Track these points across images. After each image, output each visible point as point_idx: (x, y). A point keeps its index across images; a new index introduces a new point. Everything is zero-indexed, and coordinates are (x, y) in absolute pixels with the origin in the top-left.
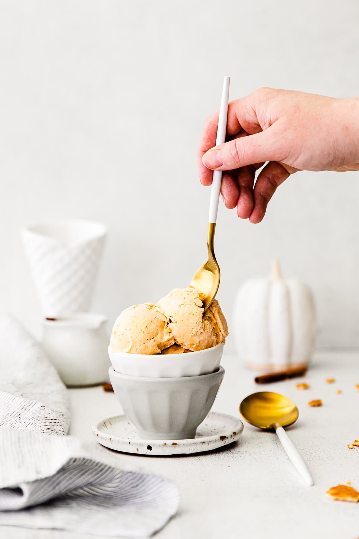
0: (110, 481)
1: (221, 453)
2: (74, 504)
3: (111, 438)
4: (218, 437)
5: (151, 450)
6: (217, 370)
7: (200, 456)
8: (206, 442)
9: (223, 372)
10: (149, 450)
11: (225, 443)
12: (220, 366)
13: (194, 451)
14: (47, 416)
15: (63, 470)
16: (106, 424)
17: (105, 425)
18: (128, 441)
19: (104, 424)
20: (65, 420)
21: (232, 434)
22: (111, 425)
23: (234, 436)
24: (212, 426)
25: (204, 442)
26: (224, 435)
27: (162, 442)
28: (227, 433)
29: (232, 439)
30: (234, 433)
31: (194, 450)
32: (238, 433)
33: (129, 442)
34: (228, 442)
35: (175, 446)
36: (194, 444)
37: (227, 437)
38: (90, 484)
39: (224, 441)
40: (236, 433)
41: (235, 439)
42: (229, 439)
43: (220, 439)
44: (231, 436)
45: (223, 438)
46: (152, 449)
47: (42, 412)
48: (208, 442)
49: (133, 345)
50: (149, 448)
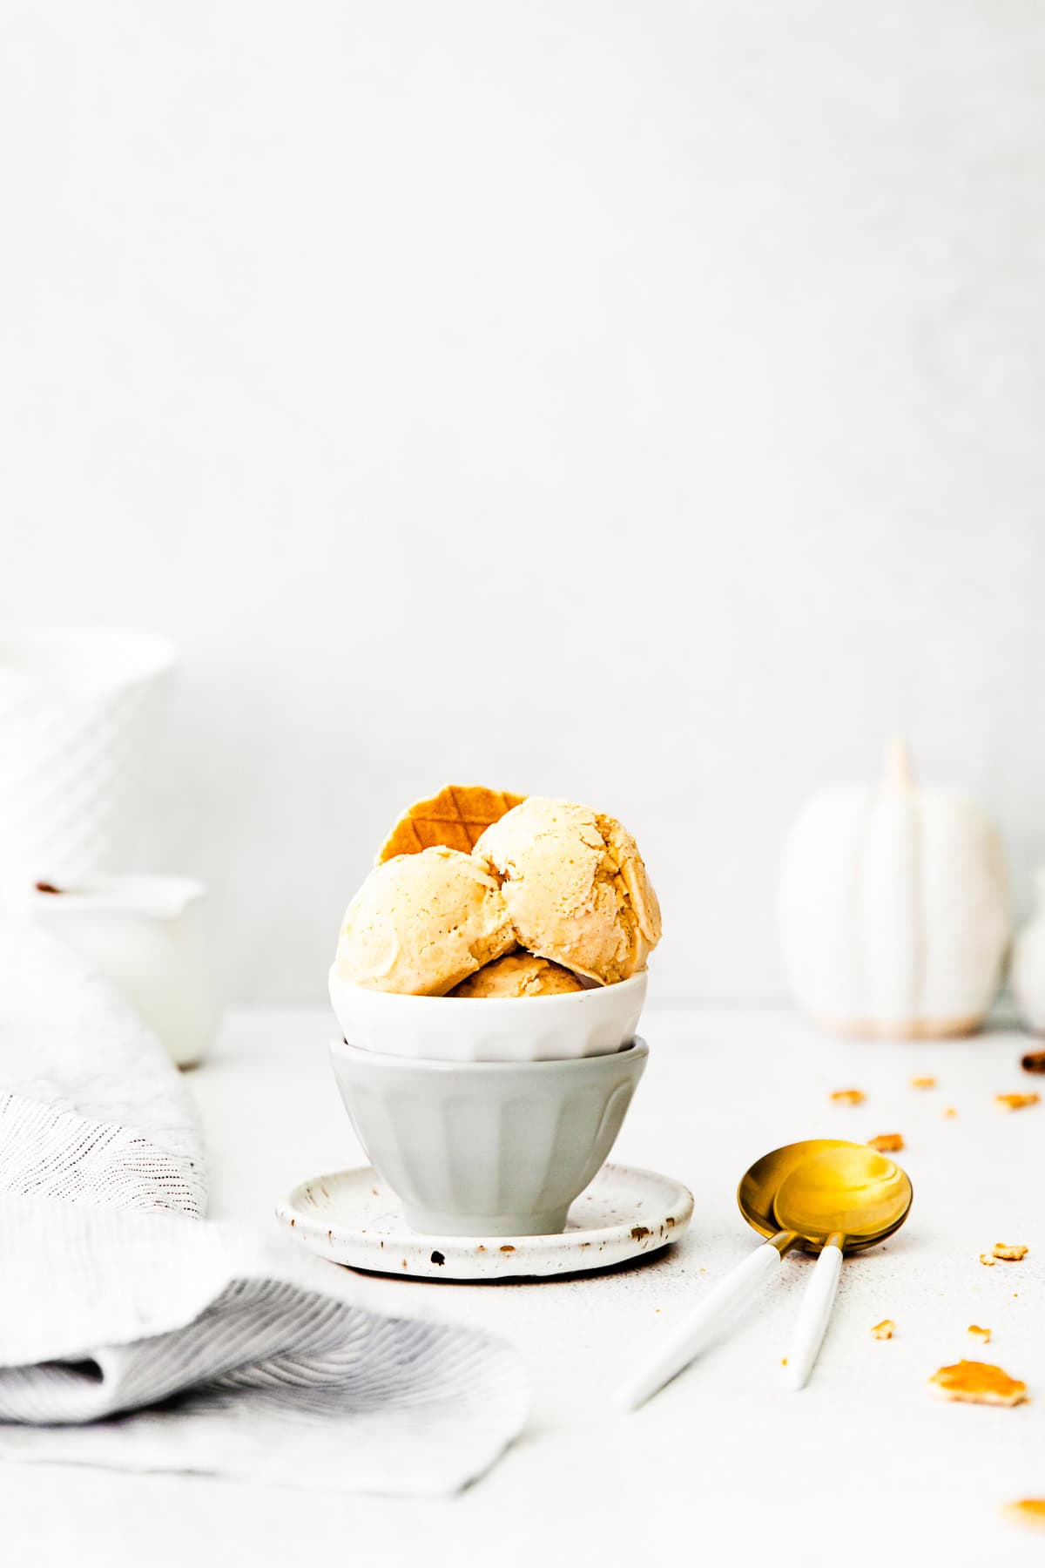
0: (338, 1345)
1: (634, 1274)
2: (241, 1407)
3: (330, 1232)
4: (626, 1230)
5: (443, 1263)
6: (628, 1046)
7: (576, 1283)
8: (593, 1244)
9: (644, 1053)
10: (437, 1264)
11: (644, 1247)
12: (636, 1036)
13: (561, 1267)
14: (152, 1168)
15: (211, 1314)
16: (313, 1193)
17: (311, 1197)
18: (378, 1238)
19: (308, 1194)
20: (197, 1179)
21: (665, 1224)
22: (327, 1195)
23: (669, 1227)
24: (606, 1202)
25: (588, 1244)
26: (642, 1225)
27: (473, 1242)
28: (652, 1221)
29: (664, 1235)
30: (670, 1220)
31: (560, 1265)
32: (680, 1221)
33: (382, 1243)
34: (653, 1245)
35: (508, 1253)
36: (560, 1248)
37: (650, 1230)
38: (284, 1354)
39: (643, 1241)
40: (676, 1220)
41: (672, 1236)
42: (657, 1234)
43: (630, 1234)
44: (662, 1227)
45: (639, 1233)
46: (445, 1261)
47: (138, 1156)
48: (600, 1244)
50: (438, 1258)
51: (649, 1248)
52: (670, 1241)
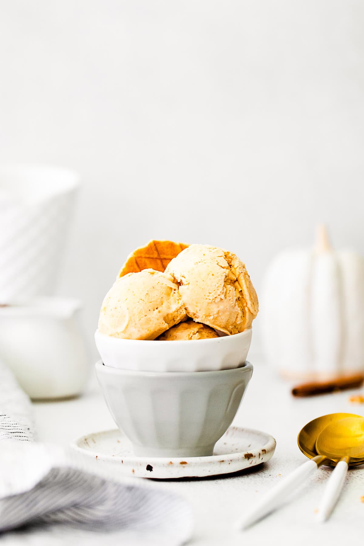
0: (102, 502)
1: (246, 477)
2: (56, 530)
3: (97, 457)
4: (242, 455)
5: (152, 471)
6: (242, 365)
7: (217, 480)
8: (226, 461)
9: (251, 369)
10: (149, 471)
11: (251, 463)
12: (247, 361)
13: (210, 472)
14: (9, 428)
15: (41, 486)
16: (87, 441)
17: (87, 443)
18: (120, 459)
19: (85, 441)
20: (31, 435)
21: (261, 452)
22: (95, 442)
23: (263, 454)
24: (233, 445)
25: (223, 461)
26: (250, 452)
27: (167, 460)
28: (255, 451)
29: (261, 458)
30: (264, 451)
31: (209, 471)
32: (269, 451)
33: (122, 461)
34: (255, 463)
35: (184, 465)
36: (210, 463)
37: (254, 455)
38: (76, 506)
39: (250, 460)
40: (267, 450)
41: (264, 459)
42: (257, 458)
43: (244, 457)
44: (260, 454)
45: (248, 456)
46: (153, 469)
47: (3, 422)
48: (229, 461)
49: (130, 320)
50: (149, 468)
51: (253, 464)
52: (263, 461)
